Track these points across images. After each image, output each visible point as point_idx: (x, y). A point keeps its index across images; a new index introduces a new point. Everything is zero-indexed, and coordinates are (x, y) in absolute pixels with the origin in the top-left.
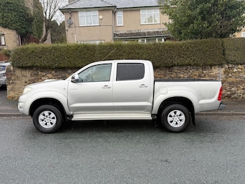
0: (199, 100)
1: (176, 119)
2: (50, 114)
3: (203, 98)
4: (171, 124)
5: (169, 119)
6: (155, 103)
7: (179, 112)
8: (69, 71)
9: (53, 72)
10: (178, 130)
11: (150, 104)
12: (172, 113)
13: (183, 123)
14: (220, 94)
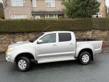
0: (95, 49)
1: (86, 58)
2: (23, 61)
3: (96, 48)
4: (84, 61)
5: (83, 59)
6: (77, 51)
7: (86, 55)
8: (17, 34)
9: (7, 35)
10: (86, 64)
11: (74, 52)
12: (84, 56)
13: (88, 60)
14: (102, 46)
